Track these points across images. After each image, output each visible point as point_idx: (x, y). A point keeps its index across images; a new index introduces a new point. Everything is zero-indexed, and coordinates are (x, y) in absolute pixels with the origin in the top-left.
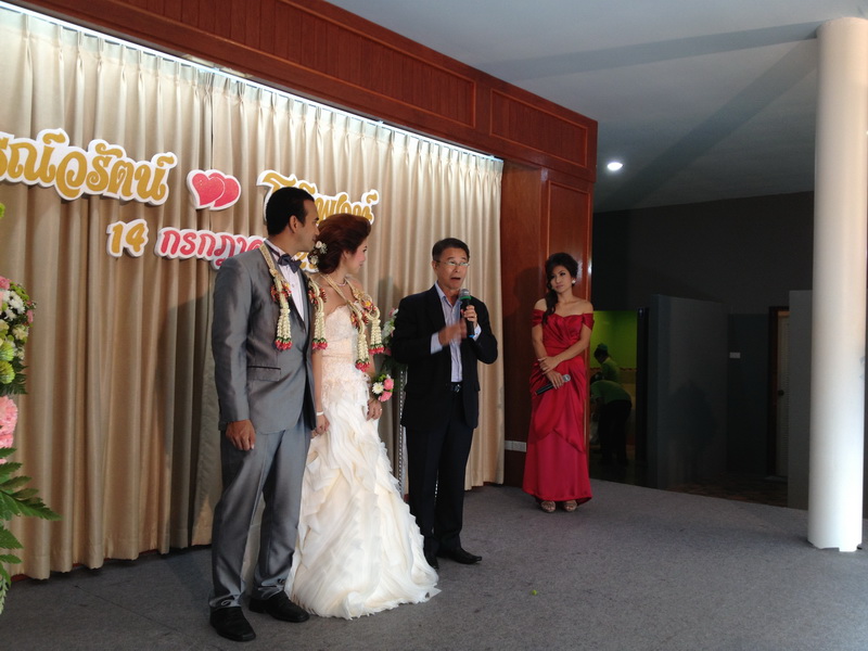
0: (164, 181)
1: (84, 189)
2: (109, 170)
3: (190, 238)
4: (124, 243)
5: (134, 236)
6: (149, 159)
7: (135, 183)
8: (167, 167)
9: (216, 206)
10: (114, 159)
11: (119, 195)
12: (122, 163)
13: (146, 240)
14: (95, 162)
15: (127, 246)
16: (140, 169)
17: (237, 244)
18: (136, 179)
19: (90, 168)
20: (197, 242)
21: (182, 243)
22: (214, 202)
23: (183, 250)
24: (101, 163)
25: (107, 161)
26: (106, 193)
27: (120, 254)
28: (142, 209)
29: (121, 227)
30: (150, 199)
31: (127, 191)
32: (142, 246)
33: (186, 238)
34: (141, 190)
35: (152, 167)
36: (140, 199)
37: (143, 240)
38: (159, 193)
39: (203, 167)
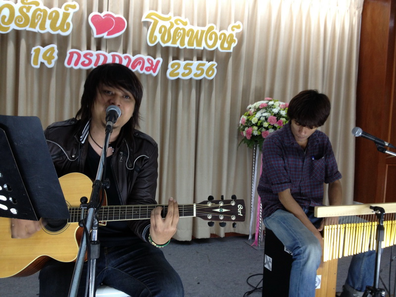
0: (69, 20)
1: (13, 26)
2: (30, 14)
3: (88, 56)
4: (41, 59)
5: (48, 55)
6: (60, 7)
7: (48, 22)
8: (71, 11)
9: (108, 35)
10: (34, 8)
11: (37, 29)
12: (40, 10)
13: (56, 57)
14: (21, 10)
15: (43, 61)
16: (51, 13)
17: (123, 59)
18: (49, 19)
19: (17, 14)
20: (94, 59)
21: (82, 59)
22: (106, 33)
23: (83, 64)
24: (25, 10)
25: (28, 9)
26: (28, 28)
27: (38, 66)
28: (56, 40)
29: (39, 49)
30: (59, 32)
31: (42, 27)
32: (53, 62)
33: (85, 56)
34: (53, 26)
35: (61, 11)
36: (52, 32)
37: (54, 58)
38: (65, 27)
39: (101, 10)
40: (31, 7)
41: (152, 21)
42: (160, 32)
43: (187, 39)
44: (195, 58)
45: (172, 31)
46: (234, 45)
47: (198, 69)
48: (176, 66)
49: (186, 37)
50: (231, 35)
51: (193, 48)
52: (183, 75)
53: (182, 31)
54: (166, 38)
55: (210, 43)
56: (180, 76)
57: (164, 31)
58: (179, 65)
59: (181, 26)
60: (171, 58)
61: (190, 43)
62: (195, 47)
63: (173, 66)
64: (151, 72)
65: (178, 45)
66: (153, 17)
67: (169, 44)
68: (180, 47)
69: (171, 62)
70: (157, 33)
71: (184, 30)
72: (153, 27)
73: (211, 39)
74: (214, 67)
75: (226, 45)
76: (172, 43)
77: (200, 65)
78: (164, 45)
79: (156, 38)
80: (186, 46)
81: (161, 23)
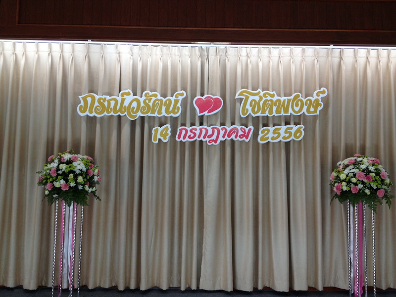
0: (179, 105)
1: (139, 114)
2: (151, 104)
3: (193, 131)
4: (159, 137)
5: (164, 133)
6: (172, 96)
7: (164, 108)
8: (180, 98)
9: (208, 113)
10: (154, 99)
11: (156, 114)
12: (158, 100)
13: (170, 134)
14: (145, 102)
15: (160, 138)
16: (166, 101)
17: (221, 130)
18: (164, 106)
19: (142, 104)
20: (198, 132)
21: (189, 133)
22: (207, 111)
23: (189, 137)
24: (147, 101)
25: (150, 100)
26: (149, 114)
27: (157, 142)
28: (169, 121)
29: (157, 129)
30: (172, 114)
31: (160, 112)
32: (168, 137)
33: (191, 131)
34: (167, 111)
35: (173, 99)
36: (167, 115)
37: (168, 134)
38: (176, 111)
39: (202, 95)
40: (151, 99)
41: (244, 97)
42: (251, 105)
43: (275, 108)
44: (283, 123)
45: (261, 103)
46: (320, 108)
47: (286, 132)
48: (266, 132)
49: (274, 106)
50: (317, 100)
51: (281, 115)
52: (273, 138)
53: (270, 102)
54: (256, 110)
55: (297, 109)
56: (270, 140)
57: (254, 104)
58: (268, 131)
59: (269, 98)
60: (261, 125)
61: (278, 111)
62: (283, 114)
63: (263, 132)
64: (244, 138)
65: (267, 113)
66: (244, 94)
67: (259, 114)
68: (269, 116)
69: (261, 129)
70: (248, 106)
71: (272, 101)
72: (244, 102)
73: (297, 105)
74: (302, 130)
75: (312, 109)
76: (261, 113)
77: (288, 129)
78: (254, 116)
79: (247, 110)
80: (274, 114)
81: (251, 98)
